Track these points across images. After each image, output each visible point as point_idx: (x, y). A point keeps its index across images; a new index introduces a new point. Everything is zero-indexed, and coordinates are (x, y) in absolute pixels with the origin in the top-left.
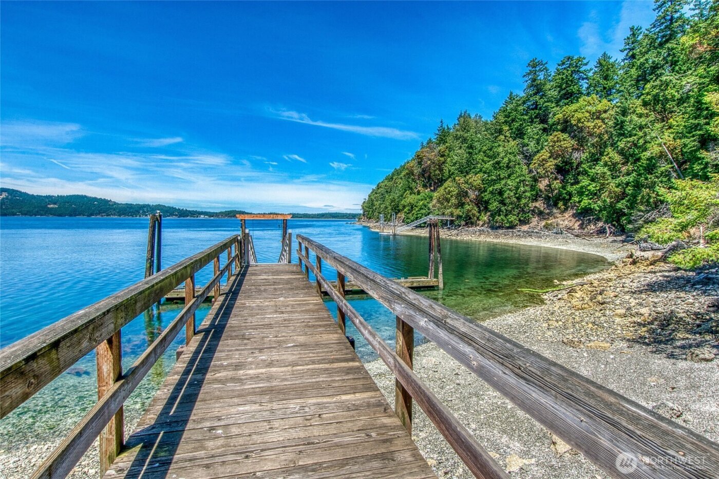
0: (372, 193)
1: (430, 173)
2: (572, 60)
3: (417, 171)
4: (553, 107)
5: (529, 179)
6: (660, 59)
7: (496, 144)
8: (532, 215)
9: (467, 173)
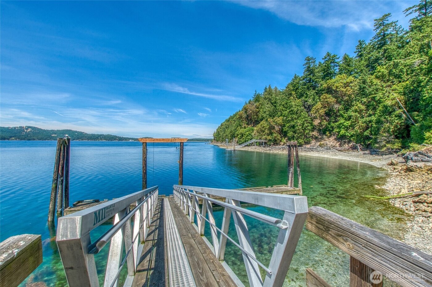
0: (218, 128)
1: (252, 117)
2: (330, 56)
3: (244, 116)
4: (321, 81)
5: (309, 119)
6: (380, 55)
7: (289, 101)
8: (312, 139)
9: (274, 116)
